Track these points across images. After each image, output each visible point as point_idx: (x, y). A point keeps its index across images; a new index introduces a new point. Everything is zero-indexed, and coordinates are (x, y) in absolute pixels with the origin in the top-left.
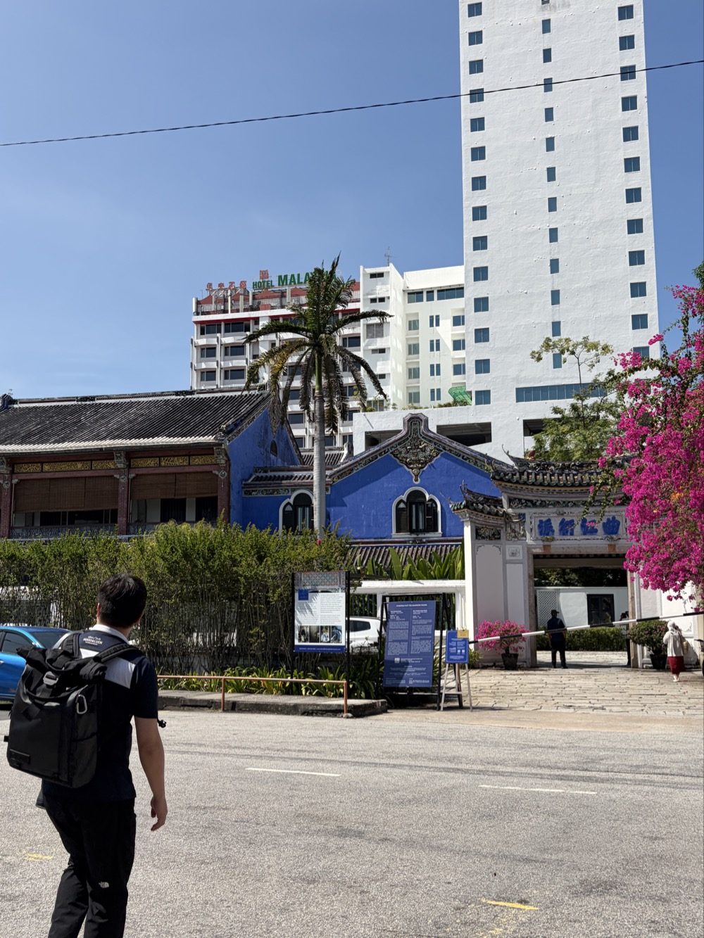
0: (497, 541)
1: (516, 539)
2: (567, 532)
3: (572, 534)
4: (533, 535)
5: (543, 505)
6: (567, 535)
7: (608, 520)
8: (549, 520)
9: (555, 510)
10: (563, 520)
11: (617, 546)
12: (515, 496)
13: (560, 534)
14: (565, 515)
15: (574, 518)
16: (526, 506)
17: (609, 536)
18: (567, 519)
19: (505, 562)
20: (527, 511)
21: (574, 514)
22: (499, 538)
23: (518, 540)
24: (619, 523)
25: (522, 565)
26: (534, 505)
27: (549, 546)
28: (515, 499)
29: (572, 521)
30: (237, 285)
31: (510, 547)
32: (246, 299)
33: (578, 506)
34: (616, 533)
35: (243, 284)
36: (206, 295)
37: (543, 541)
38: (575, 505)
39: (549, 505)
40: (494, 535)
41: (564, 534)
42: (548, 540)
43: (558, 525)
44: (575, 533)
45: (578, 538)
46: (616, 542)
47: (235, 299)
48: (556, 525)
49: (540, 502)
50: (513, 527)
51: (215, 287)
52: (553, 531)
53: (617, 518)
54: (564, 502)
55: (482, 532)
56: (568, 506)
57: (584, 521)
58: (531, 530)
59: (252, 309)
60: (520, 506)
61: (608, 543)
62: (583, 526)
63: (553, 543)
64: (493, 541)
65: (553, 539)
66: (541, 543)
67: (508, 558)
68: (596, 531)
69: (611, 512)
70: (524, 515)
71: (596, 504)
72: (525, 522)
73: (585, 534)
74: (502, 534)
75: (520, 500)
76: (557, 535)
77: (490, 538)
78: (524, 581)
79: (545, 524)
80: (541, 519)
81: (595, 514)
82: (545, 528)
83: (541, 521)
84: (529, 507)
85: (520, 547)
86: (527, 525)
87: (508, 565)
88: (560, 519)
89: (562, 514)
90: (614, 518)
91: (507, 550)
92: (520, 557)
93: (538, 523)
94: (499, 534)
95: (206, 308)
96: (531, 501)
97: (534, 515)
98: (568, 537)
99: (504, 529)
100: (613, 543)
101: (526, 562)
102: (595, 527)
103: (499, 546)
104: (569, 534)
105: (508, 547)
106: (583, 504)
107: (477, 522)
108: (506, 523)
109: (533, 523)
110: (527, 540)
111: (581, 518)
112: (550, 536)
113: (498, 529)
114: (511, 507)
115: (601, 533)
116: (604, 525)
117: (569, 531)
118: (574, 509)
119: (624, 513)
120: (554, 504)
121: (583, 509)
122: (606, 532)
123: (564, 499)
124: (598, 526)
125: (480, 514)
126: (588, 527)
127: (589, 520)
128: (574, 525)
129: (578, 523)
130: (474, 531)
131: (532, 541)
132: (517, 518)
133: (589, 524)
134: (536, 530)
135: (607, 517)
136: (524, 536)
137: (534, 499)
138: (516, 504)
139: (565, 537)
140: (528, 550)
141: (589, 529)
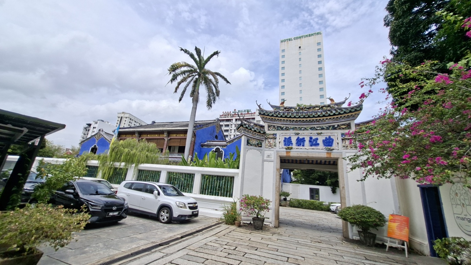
1: (271, 148)
2: (300, 144)
4: (281, 146)
5: (287, 129)
7: (326, 138)
8: (290, 138)
9: (294, 131)
10: (298, 138)
11: (332, 154)
12: (272, 124)
13: (296, 146)
14: (300, 135)
16: (277, 130)
17: (327, 147)
18: (301, 137)
19: (264, 161)
20: (278, 133)
21: (306, 134)
22: (261, 147)
23: (272, 148)
24: (333, 140)
25: (273, 163)
26: (282, 129)
27: (289, 152)
28: (272, 126)
29: (304, 138)
30: (229, 112)
31: (267, 153)
32: (231, 115)
33: (307, 130)
34: (331, 146)
35: (230, 112)
36: (222, 114)
37: (286, 149)
38: (305, 129)
39: (290, 129)
40: (258, 144)
42: (288, 148)
43: (295, 140)
44: (305, 145)
45: (307, 148)
46: (331, 151)
47: (228, 115)
49: (285, 127)
50: (269, 141)
51: (224, 112)
52: (292, 144)
53: (332, 137)
54: (299, 128)
55: (251, 142)
56: (301, 130)
57: (311, 138)
58: (280, 142)
59: (232, 117)
60: (274, 129)
61: (326, 151)
62: (310, 141)
63: (291, 150)
64: (258, 148)
65: (292, 148)
67: (265, 158)
68: (318, 144)
69: (327, 133)
70: (276, 134)
71: (319, 128)
72: (276, 138)
73: (311, 146)
74: (263, 145)
75: (274, 126)
76: (294, 146)
77: (255, 146)
78: (274, 172)
79: (288, 140)
82: (288, 141)
83: (285, 138)
84: (279, 130)
85: (273, 152)
86: (277, 141)
89: (298, 134)
90: (330, 137)
92: (273, 158)
94: (261, 144)
95: (222, 117)
96: (280, 127)
97: (281, 134)
98: (301, 147)
99: (264, 142)
100: (329, 151)
101: (275, 161)
102: (318, 142)
103: (261, 151)
104: (302, 145)
105: (266, 152)
106: (310, 129)
107: (248, 136)
108: (266, 138)
109: (281, 139)
110: (277, 148)
111: (309, 136)
112: (290, 146)
113: (261, 141)
114: (269, 130)
115: (321, 145)
116: (324, 141)
117: (302, 144)
118: (305, 132)
119: (336, 134)
120: (293, 129)
121: (310, 131)
122: (325, 145)
123: (299, 126)
124: (320, 141)
125: (250, 131)
126: (313, 142)
127: (314, 138)
128: (305, 141)
129: (307, 140)
130: (246, 141)
131: (280, 149)
132: (272, 136)
133: (314, 140)
134: (282, 143)
135: (325, 136)
136: (275, 146)
137: (282, 126)
138: (272, 128)
139: (299, 147)
140: (277, 154)
141: (314, 143)
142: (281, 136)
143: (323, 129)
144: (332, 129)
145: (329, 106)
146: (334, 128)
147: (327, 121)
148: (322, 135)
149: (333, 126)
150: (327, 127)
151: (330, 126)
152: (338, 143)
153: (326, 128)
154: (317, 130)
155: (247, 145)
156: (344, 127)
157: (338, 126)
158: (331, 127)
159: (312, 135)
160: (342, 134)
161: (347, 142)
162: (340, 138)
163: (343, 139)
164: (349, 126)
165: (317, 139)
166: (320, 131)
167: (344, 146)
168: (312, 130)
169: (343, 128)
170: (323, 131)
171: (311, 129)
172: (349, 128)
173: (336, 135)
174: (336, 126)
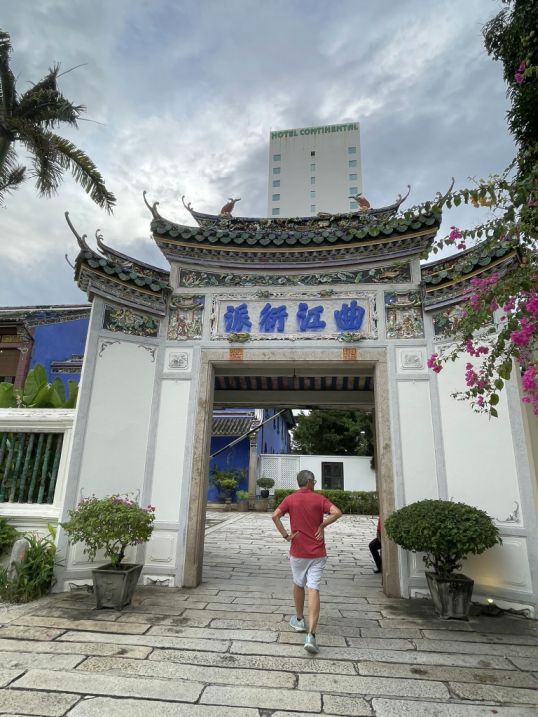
0: (151, 339)
1: (185, 338)
2: (273, 327)
3: (281, 330)
4: (215, 332)
5: (236, 282)
6: (273, 331)
7: (345, 306)
8: (244, 307)
9: (257, 289)
10: (268, 306)
11: (359, 351)
12: (192, 268)
13: (261, 331)
14: (272, 298)
15: (287, 304)
16: (208, 284)
17: (345, 333)
18: (275, 305)
19: (160, 377)
20: (209, 293)
21: (290, 297)
22: (155, 335)
23: (189, 338)
24: (362, 312)
25: (189, 382)
26: (221, 281)
27: (240, 350)
28: (191, 272)
29: (283, 308)
31: (171, 353)
33: (294, 284)
34: (358, 327)
37: (231, 341)
38: (289, 282)
39: (245, 281)
40: (143, 327)
41: (267, 330)
42: (237, 339)
43: (259, 315)
44: (286, 328)
45: (291, 337)
46: (356, 344)
48: (255, 314)
49: (230, 277)
50: (181, 316)
52: (249, 325)
53: (360, 304)
54: (271, 278)
55: (118, 318)
56: (277, 284)
57: (303, 308)
58: (212, 321)
60: (197, 282)
61: (343, 344)
62: (300, 317)
63: (246, 345)
64: (142, 338)
65: (247, 338)
66: (226, 344)
68: (323, 325)
69: (348, 293)
70: (202, 297)
71: (325, 280)
72: (202, 308)
73: (303, 330)
74: (160, 328)
75: (198, 274)
76: (255, 332)
77: (134, 331)
78: (190, 412)
79: (237, 313)
80: (231, 304)
81: (323, 295)
82: (237, 319)
83: (230, 309)
84: (213, 284)
85: (190, 351)
86: (206, 316)
87: (165, 382)
88: (263, 305)
89: (267, 297)
90: (354, 303)
91: (167, 355)
92: (189, 368)
93: (225, 311)
94: (155, 327)
96: (217, 276)
97: (219, 298)
98: (275, 335)
99: (166, 320)
100: (352, 345)
101: (197, 376)
102: (322, 319)
103: (153, 348)
104: (276, 330)
105: (168, 351)
106: (303, 281)
107: (109, 297)
108: (171, 309)
109: (217, 310)
110: (205, 340)
111: (298, 303)
112: (244, 332)
113: (154, 318)
114: (182, 285)
115: (331, 328)
116: (337, 315)
117: (277, 325)
118: (289, 290)
119: (371, 295)
120: (255, 281)
121: (303, 288)
122: (340, 327)
123: (271, 273)
124: (328, 317)
125: (114, 280)
126: (309, 319)
127: (311, 306)
128: (286, 315)
129: (292, 311)
130: (103, 314)
131: (212, 341)
132: (191, 302)
133: (312, 313)
134: (221, 323)
135: (342, 302)
136: (198, 332)
137: (222, 273)
138: (191, 280)
139: (270, 335)
140: (204, 355)
141: (311, 321)
142: (216, 301)
143: (336, 281)
144: (360, 282)
145: (355, 217)
146: (367, 279)
147: (347, 257)
148: (333, 297)
149: (365, 273)
150: (347, 277)
151: (356, 274)
152: (376, 321)
153: (345, 279)
154: (320, 283)
155: (105, 327)
156: (392, 275)
157: (378, 271)
158: (359, 276)
159: (306, 297)
160: (389, 296)
161: (400, 317)
162: (381, 305)
163: (388, 310)
164: (405, 273)
165: (320, 310)
166: (327, 288)
167: (392, 330)
168: (307, 284)
169: (390, 278)
170: (337, 288)
171: (305, 280)
172: (405, 278)
173: (372, 297)
174: (371, 273)
